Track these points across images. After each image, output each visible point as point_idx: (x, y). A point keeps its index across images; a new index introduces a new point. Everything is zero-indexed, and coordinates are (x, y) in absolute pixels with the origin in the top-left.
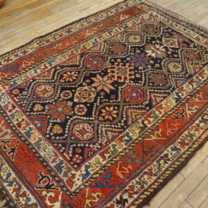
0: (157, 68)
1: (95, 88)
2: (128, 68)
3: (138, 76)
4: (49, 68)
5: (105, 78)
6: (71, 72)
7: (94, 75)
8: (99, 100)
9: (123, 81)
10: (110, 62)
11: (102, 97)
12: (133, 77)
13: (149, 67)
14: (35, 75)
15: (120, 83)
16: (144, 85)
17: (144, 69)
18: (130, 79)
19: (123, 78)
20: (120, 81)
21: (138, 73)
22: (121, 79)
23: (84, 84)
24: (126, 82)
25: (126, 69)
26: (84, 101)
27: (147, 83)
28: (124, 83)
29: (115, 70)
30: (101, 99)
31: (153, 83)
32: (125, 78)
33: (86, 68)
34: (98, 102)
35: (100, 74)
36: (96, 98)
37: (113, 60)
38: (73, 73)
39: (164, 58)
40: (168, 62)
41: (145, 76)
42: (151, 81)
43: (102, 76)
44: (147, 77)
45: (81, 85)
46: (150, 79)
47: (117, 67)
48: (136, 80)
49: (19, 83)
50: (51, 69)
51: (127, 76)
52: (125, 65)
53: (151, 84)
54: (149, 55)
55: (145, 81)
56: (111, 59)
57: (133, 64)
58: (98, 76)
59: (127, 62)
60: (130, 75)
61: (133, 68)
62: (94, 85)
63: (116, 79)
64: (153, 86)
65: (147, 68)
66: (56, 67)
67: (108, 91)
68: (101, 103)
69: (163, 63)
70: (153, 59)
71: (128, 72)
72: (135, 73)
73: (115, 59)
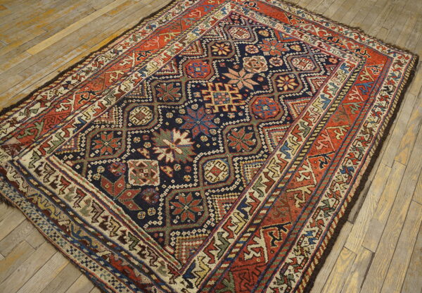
0: (170, 110)
1: (247, 72)
2: (213, 104)
3: (198, 94)
4: (321, 93)
5: (240, 86)
6: (289, 89)
7: (256, 88)
8: (237, 60)
9: (217, 84)
10: (243, 111)
11: (235, 63)
12: (204, 92)
13: (182, 111)
14: (330, 81)
15: (218, 82)
16: (187, 83)
17: (190, 105)
18: (207, 88)
19: (218, 89)
20: (221, 84)
21: (198, 98)
22: (219, 86)
23: (263, 75)
24: (211, 84)
25: (216, 103)
26: (253, 57)
27: (183, 85)
28: (214, 82)
29: (232, 98)
30: (236, 62)
31: (175, 86)
32: (214, 89)
33: (273, 97)
34: (237, 58)
35: (251, 91)
36: (241, 62)
37: (240, 114)
38: (286, 88)
39: (158, 131)
40: (152, 124)
41: (187, 95)
42: (179, 89)
43: (245, 87)
44: (184, 94)
45: (267, 73)
46: (180, 92)
47: (231, 103)
48: (199, 88)
49: (339, 69)
50: (317, 91)
51: (212, 92)
52: (220, 108)
53: (178, 84)
54: (185, 134)
55: (186, 88)
56: (244, 117)
57: (208, 111)
58: (252, 88)
59: (218, 115)
60: (209, 94)
61: (207, 105)
62: (251, 75)
63: (226, 86)
64: (175, 83)
65: (185, 108)
66: (314, 95)
67: (230, 70)
68: (234, 57)
69: (161, 120)
70: (178, 127)
71: (212, 96)
72: (202, 98)
73: (237, 117)
